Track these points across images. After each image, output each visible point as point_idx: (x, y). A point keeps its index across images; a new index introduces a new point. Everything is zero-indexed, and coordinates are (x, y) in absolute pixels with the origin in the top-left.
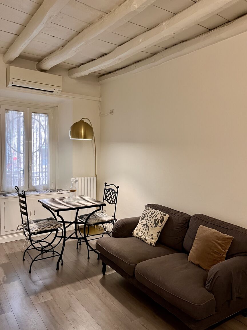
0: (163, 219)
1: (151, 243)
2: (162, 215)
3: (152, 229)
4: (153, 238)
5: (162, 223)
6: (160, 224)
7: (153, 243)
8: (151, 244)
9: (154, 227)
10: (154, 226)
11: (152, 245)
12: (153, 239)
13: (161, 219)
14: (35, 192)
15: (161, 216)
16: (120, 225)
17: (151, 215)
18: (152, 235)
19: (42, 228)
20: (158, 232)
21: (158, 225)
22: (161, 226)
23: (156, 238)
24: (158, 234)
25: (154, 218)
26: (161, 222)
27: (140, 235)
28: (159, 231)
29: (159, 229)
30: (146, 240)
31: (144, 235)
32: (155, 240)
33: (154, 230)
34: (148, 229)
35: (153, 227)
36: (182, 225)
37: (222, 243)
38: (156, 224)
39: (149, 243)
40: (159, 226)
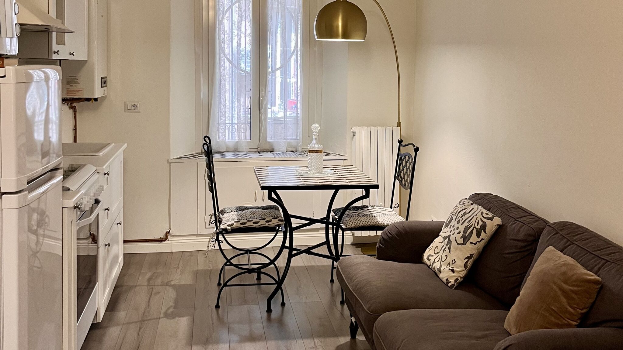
0: (484, 227)
1: (447, 279)
2: (483, 219)
3: (456, 249)
4: (455, 269)
5: (478, 237)
6: (474, 238)
7: (452, 281)
8: (448, 281)
9: (462, 244)
10: (461, 241)
11: (449, 285)
12: (453, 271)
13: (478, 227)
14: (271, 154)
15: (481, 220)
16: (394, 233)
17: (461, 217)
18: (454, 262)
19: (242, 221)
20: (469, 258)
21: (470, 240)
22: (475, 244)
23: (460, 271)
24: (467, 262)
25: (466, 224)
26: (478, 235)
27: (432, 259)
28: (471, 256)
29: (471, 249)
30: (441, 273)
31: (439, 262)
32: (459, 275)
33: (461, 250)
34: (449, 249)
35: (459, 244)
36: (525, 244)
37: (572, 291)
38: (466, 238)
39: (444, 280)
40: (471, 243)
